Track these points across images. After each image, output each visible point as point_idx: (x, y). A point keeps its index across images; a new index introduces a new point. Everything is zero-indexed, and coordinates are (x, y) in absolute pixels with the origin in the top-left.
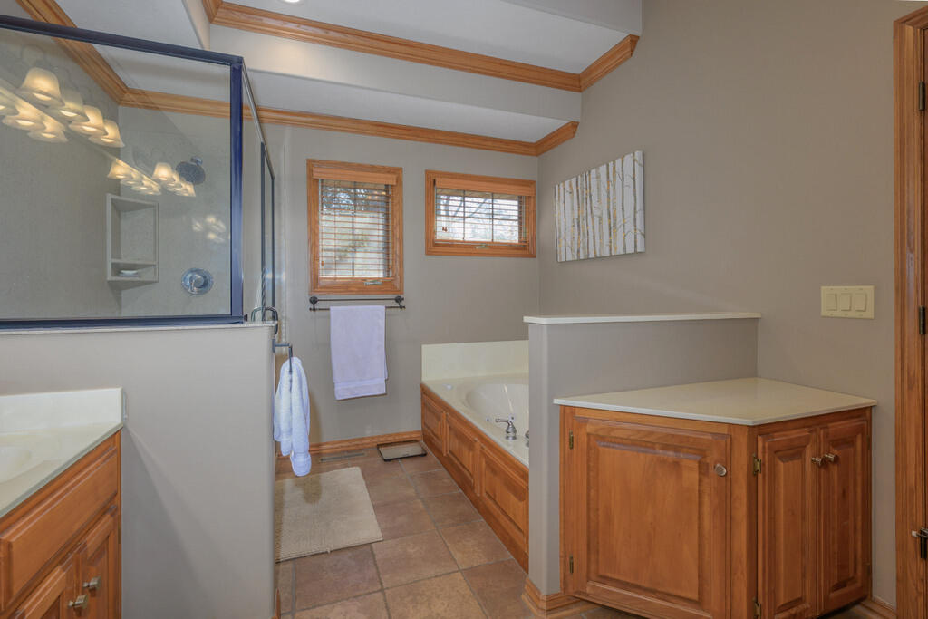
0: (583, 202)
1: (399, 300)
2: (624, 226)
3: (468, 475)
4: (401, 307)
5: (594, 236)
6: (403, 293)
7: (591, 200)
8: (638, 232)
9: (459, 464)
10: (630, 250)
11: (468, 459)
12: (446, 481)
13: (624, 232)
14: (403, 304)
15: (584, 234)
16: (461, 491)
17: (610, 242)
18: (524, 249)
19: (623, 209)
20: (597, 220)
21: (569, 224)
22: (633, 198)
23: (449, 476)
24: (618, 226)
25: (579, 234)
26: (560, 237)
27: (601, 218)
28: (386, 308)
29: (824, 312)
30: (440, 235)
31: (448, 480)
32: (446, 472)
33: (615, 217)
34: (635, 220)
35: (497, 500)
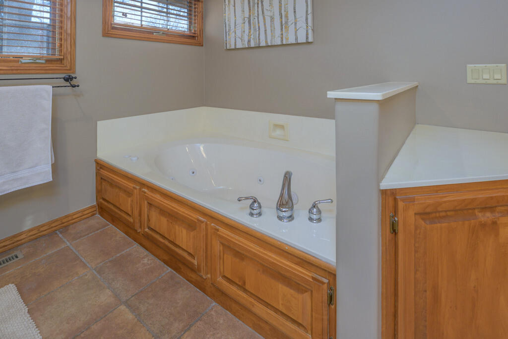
0: (254, 6)
1: (68, 79)
2: (296, 24)
3: (185, 255)
4: (74, 86)
5: (266, 30)
6: (74, 72)
7: (262, 5)
8: (309, 28)
9: (167, 243)
10: (302, 39)
11: (183, 238)
12: (146, 261)
13: (295, 28)
14: (74, 82)
15: (254, 27)
16: (170, 269)
17: (282, 34)
18: (194, 38)
19: (295, 12)
20: (268, 20)
21: (239, 21)
22: (305, 4)
23: (146, 253)
24: (289, 24)
25: (250, 29)
26: (229, 30)
27: (272, 18)
28: (53, 87)
29: (470, 80)
30: (119, 20)
31: (146, 260)
32: (142, 249)
33: (287, 17)
34: (307, 19)
35: (247, 287)
